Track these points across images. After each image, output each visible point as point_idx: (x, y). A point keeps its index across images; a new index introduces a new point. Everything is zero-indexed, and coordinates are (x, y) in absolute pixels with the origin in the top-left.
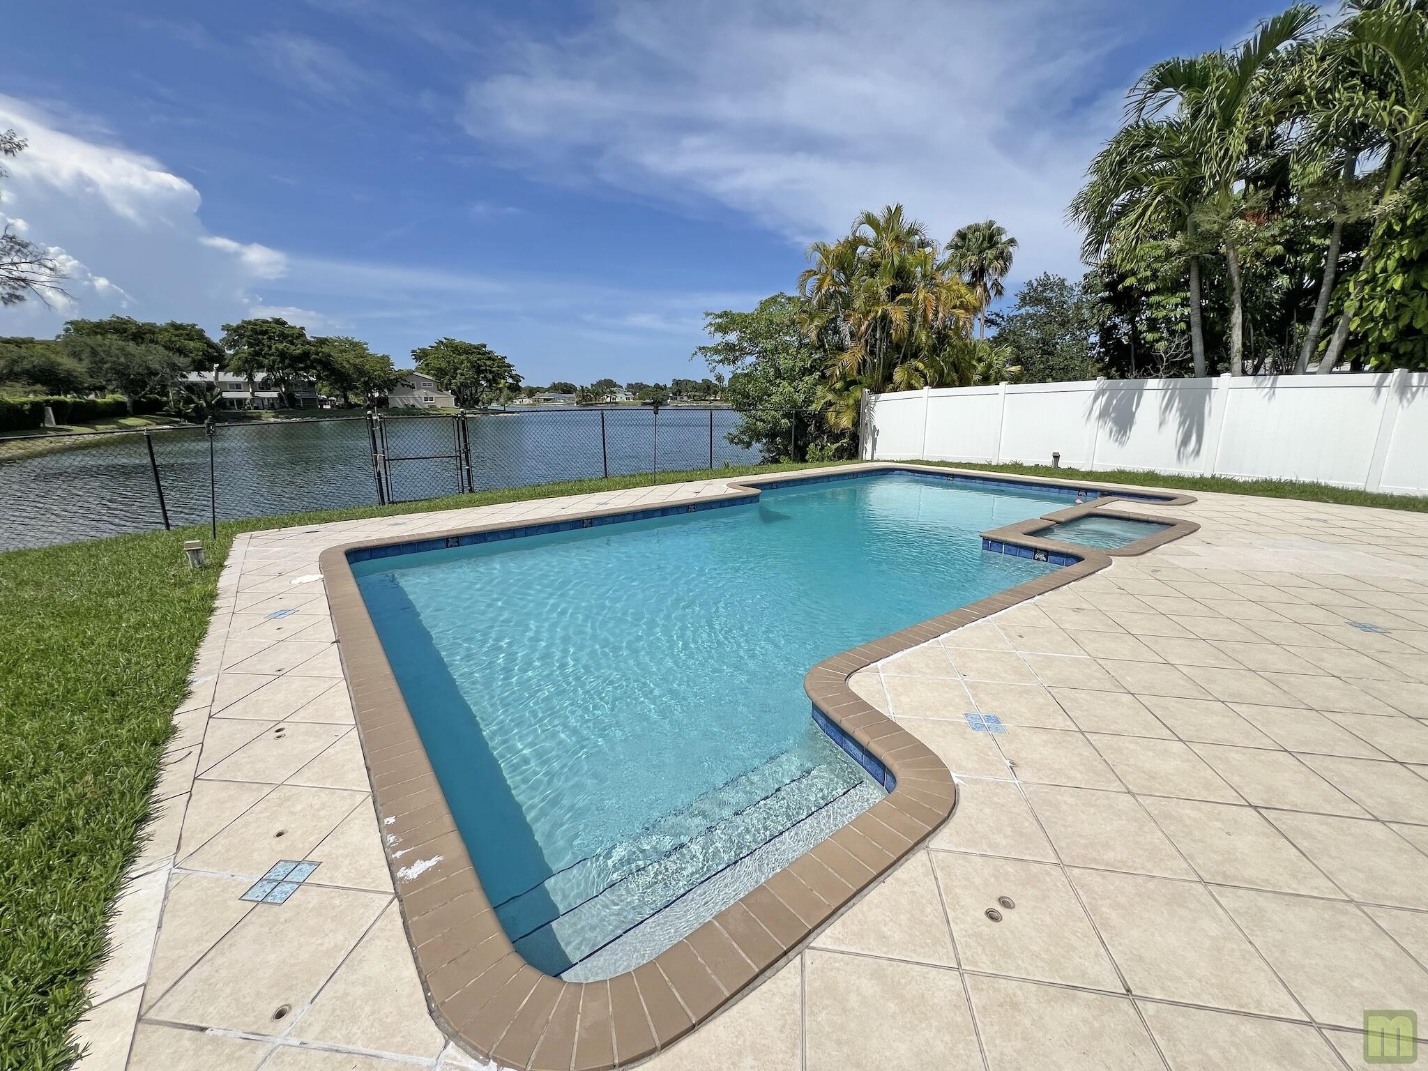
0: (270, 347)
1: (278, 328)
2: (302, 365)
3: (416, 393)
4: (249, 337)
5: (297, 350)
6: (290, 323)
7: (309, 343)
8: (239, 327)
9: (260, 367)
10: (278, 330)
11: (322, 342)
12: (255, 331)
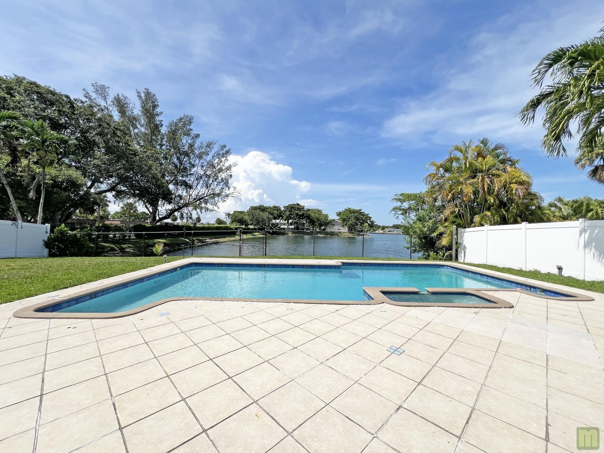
0: (294, 212)
1: (297, 206)
2: (301, 218)
3: (335, 227)
4: (289, 209)
5: (301, 213)
6: (301, 205)
7: (305, 211)
8: (287, 206)
9: (291, 218)
10: (297, 208)
11: (309, 210)
12: (291, 208)
